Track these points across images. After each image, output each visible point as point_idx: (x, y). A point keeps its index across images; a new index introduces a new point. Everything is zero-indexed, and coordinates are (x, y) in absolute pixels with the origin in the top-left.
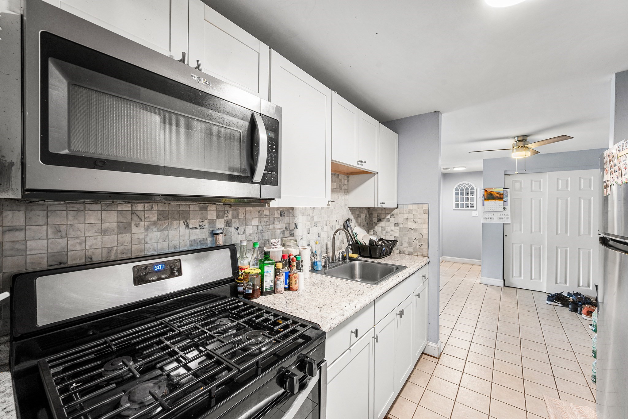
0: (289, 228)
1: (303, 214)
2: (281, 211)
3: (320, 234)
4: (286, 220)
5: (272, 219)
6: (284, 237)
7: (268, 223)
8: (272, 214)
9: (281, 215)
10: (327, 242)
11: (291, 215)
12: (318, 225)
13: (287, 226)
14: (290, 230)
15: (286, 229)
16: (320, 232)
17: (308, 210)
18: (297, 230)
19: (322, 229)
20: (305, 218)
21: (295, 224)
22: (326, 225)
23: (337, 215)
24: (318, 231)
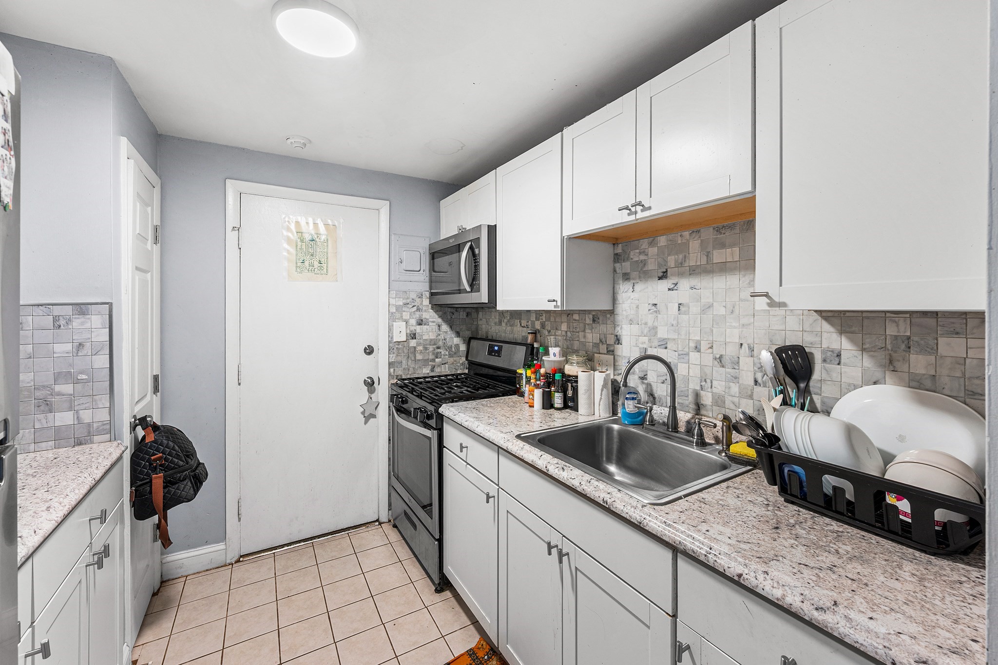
0: (606, 341)
1: (631, 322)
2: (593, 315)
3: (676, 366)
4: (602, 329)
5: (582, 325)
6: (598, 352)
7: (578, 330)
8: (582, 319)
9: (594, 321)
10: (698, 388)
11: (609, 321)
12: (669, 346)
13: (602, 337)
14: (607, 345)
15: (601, 341)
16: (676, 361)
17: (642, 316)
18: (620, 346)
19: (682, 356)
20: (635, 329)
21: (617, 336)
22: (696, 351)
23: (742, 331)
24: (669, 358)
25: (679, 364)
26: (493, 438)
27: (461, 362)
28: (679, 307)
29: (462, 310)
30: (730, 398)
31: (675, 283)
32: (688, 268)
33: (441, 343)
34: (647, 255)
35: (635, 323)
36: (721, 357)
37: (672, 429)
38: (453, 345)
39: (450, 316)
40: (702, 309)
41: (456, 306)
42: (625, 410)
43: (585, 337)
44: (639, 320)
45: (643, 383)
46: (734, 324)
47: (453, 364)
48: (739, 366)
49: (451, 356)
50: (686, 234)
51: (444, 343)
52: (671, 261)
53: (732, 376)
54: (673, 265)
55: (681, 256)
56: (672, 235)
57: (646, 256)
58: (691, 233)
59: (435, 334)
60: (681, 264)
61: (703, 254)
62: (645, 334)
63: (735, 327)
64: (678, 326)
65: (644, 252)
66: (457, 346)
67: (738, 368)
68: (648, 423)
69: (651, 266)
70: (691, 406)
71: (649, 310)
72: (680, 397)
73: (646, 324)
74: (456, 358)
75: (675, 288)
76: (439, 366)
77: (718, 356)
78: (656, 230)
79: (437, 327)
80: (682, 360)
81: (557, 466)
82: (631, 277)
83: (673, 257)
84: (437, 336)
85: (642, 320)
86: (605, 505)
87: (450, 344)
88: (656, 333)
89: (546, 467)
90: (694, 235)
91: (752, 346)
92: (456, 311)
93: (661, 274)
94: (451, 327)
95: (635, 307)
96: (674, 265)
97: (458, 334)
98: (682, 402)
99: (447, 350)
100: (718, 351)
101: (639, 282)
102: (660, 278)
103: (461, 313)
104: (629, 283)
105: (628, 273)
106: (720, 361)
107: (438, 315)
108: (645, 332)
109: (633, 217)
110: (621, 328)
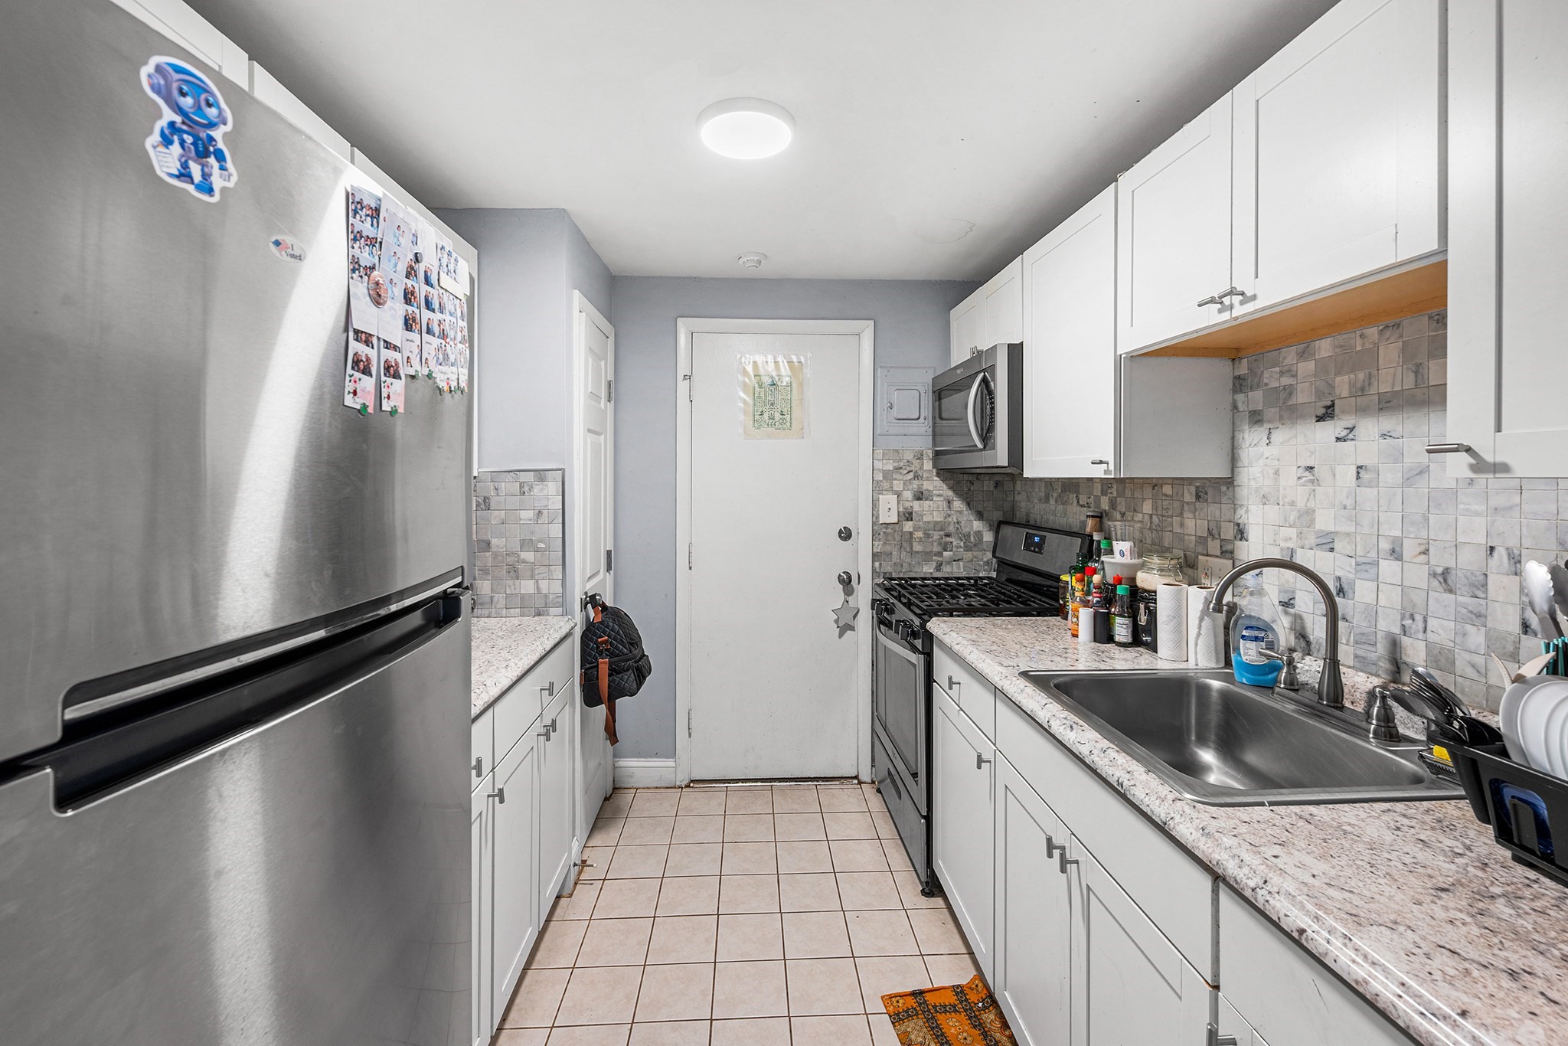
0: (1219, 534)
1: (1265, 500)
2: (1197, 487)
3: (1352, 584)
4: (1212, 512)
5: (1177, 504)
6: (1205, 553)
7: (1170, 513)
8: (1177, 494)
9: (1198, 497)
10: (1397, 630)
11: (1225, 498)
12: (1337, 546)
13: (1213, 525)
14: (1221, 540)
15: (1210, 532)
16: (1352, 576)
17: (1285, 489)
18: (1244, 543)
19: (1364, 567)
20: (1273, 513)
21: (1238, 525)
22: (1392, 558)
23: (1494, 521)
24: (1336, 568)
25: (1358, 582)
26: (987, 672)
27: (985, 559)
28: (1358, 473)
29: (987, 478)
30: (1467, 656)
31: (1350, 426)
32: (1376, 397)
33: (951, 529)
34: (1295, 376)
35: (1272, 501)
36: (1446, 572)
37: (1327, 701)
38: (972, 533)
39: (967, 486)
40: (1406, 477)
41: (978, 471)
42: (1239, 658)
43: (1182, 525)
44: (1281, 498)
45: (1286, 613)
46: (1475, 507)
47: (972, 561)
48: (1486, 592)
49: (967, 549)
50: (1373, 332)
51: (958, 528)
52: (1342, 384)
53: (1471, 612)
54: (1345, 394)
55: (1361, 376)
56: (1344, 336)
57: (1292, 379)
58: (1382, 330)
59: (943, 514)
60: (1363, 389)
61: (1408, 369)
62: (1292, 523)
63: (1477, 514)
64: (1355, 508)
65: (1289, 371)
66: (979, 534)
67: (1483, 596)
68: (1282, 686)
69: (1303, 395)
70: (1381, 664)
71: (1299, 478)
72: (1359, 646)
73: (1293, 504)
74: (977, 553)
75: (1351, 436)
76: (948, 563)
77: (1439, 570)
78: (1312, 330)
79: (945, 504)
80: (1364, 575)
81: (1065, 722)
82: (1265, 418)
83: (1346, 378)
84: (946, 518)
85: (1286, 497)
86: (1120, 789)
87: (967, 530)
88: (1312, 521)
89: (1048, 722)
90: (1388, 333)
91: (1517, 552)
92: (977, 479)
93: (1321, 411)
94: (968, 504)
95: (1271, 472)
96: (1347, 392)
97: (980, 516)
98: (1363, 654)
99: (962, 540)
100: (1440, 560)
101: (1280, 426)
102: (1320, 419)
103: (986, 483)
104: (1262, 429)
105: (1260, 411)
106: (1445, 580)
107: (947, 485)
108: (1292, 518)
109: (1226, 316)
110: (1247, 511)
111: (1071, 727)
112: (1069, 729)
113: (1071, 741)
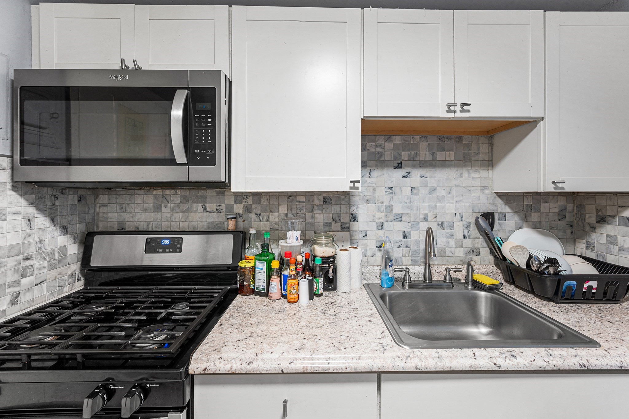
0: (340, 220)
1: (368, 202)
2: (324, 197)
3: (409, 233)
4: (335, 209)
5: (309, 206)
6: (331, 230)
7: (303, 211)
8: (309, 201)
9: (325, 202)
11: (343, 202)
12: (403, 219)
13: (335, 216)
14: (341, 223)
15: (334, 220)
16: (409, 230)
17: (378, 197)
18: (356, 222)
19: (414, 226)
20: (372, 207)
21: (352, 214)
22: (425, 221)
23: (456, 205)
24: (403, 228)
25: (412, 232)
27: (69, 273)
28: (411, 190)
29: (71, 193)
30: (449, 249)
31: (408, 172)
32: (418, 162)
33: (33, 250)
34: (384, 148)
35: (371, 202)
36: (442, 223)
38: (56, 249)
39: (52, 201)
40: (430, 191)
41: (62, 184)
42: (388, 276)
43: (313, 217)
44: (376, 200)
45: (380, 250)
46: (451, 201)
47: (56, 279)
48: (454, 228)
49: (52, 267)
50: (417, 137)
51: (40, 248)
52: (405, 155)
53: (450, 235)
54: (406, 159)
55: (413, 153)
56: (406, 136)
57: (382, 149)
58: (421, 138)
59: (21, 235)
60: (413, 158)
61: (430, 153)
62: (382, 211)
63: (451, 203)
64: (410, 204)
65: (380, 146)
66: (64, 249)
67: (453, 229)
69: (387, 157)
70: (421, 260)
71: (386, 192)
72: (413, 256)
73: (382, 203)
74: (62, 268)
75: (409, 176)
76: (28, 290)
77: (440, 223)
78: (393, 131)
79: (24, 223)
80: (414, 228)
82: (368, 165)
83: (407, 153)
84: (25, 238)
85: (379, 200)
87: (51, 247)
88: (392, 210)
90: (423, 139)
91: (462, 214)
92: (62, 193)
93: (396, 165)
94: (53, 220)
95: (371, 189)
96: (407, 158)
97: (65, 230)
98: (415, 259)
99: (45, 259)
100: (439, 220)
101: (376, 169)
102: (395, 168)
103: (70, 197)
104: (366, 170)
105: (365, 161)
106: (442, 226)
107: (27, 200)
108: (382, 209)
109: (451, 115)
110: (357, 208)
111: (513, 356)
112: (512, 358)
113: (527, 365)
